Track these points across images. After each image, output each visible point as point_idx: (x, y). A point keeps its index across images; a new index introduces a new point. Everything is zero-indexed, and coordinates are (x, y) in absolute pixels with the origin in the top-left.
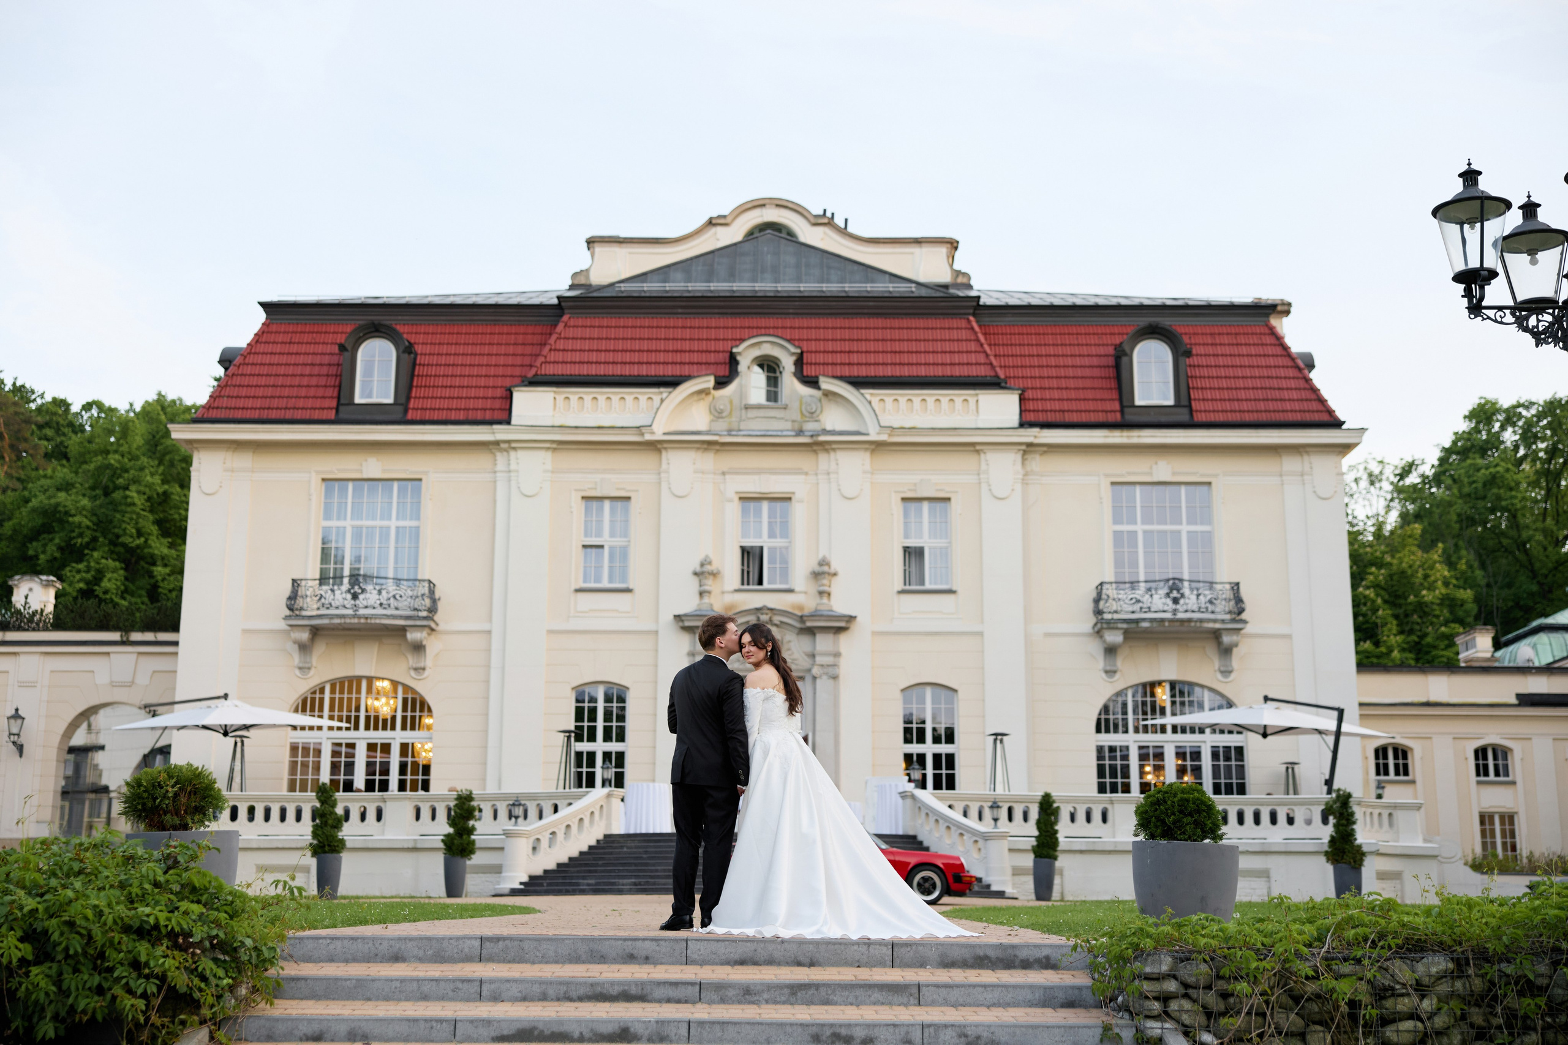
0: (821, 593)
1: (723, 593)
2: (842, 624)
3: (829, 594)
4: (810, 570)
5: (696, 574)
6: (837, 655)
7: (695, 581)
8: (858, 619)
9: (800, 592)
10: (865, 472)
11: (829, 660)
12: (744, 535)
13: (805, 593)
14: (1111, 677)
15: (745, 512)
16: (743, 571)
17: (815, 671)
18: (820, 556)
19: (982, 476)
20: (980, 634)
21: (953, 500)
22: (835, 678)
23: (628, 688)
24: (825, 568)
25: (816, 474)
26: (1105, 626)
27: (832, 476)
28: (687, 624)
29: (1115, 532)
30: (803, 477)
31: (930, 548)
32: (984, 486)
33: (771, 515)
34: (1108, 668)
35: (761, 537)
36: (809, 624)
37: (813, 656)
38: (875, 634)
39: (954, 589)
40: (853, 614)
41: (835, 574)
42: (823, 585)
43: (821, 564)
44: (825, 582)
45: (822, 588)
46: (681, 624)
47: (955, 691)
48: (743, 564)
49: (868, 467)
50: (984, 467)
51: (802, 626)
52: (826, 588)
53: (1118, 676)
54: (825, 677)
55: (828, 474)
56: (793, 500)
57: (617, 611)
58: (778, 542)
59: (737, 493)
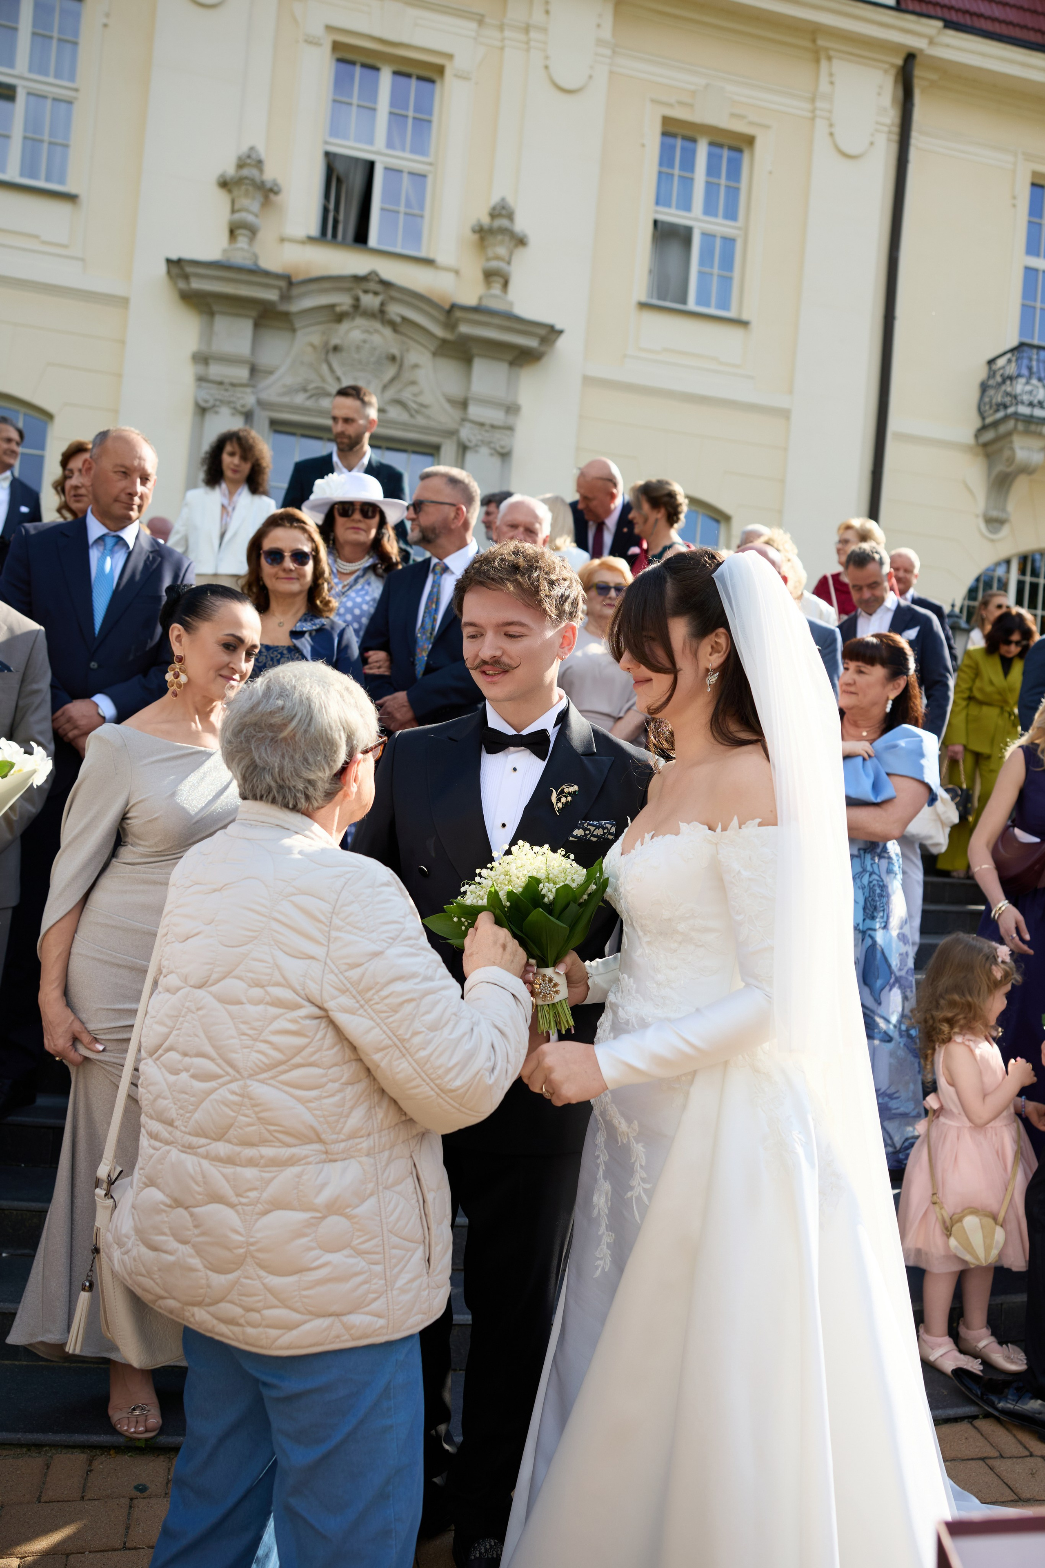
0: (489, 275)
1: (282, 240)
2: (532, 343)
3: (505, 284)
4: (472, 221)
5: (225, 184)
6: (512, 409)
7: (222, 199)
8: (561, 343)
9: (447, 269)
10: (600, 42)
11: (496, 416)
12: (335, 129)
13: (457, 272)
14: (995, 531)
15: (341, 84)
16: (326, 210)
17: (466, 433)
18: (495, 199)
19: (819, 104)
20: (785, 414)
21: (759, 144)
22: (505, 456)
23: (50, 416)
24: (504, 222)
25: (501, 28)
26: (1020, 426)
27: (533, 35)
28: (196, 284)
29: (1027, 269)
30: (474, 25)
31: (704, 234)
32: (821, 126)
33: (398, 100)
34: (994, 514)
35: (371, 142)
36: (464, 329)
37: (464, 404)
38: (588, 381)
39: (745, 317)
40: (558, 327)
41: (521, 241)
42: (498, 258)
43: (494, 214)
44: (502, 251)
45: (494, 264)
46: (182, 285)
47: (727, 518)
48: (327, 196)
49: (607, 33)
50: (824, 86)
51: (449, 336)
52: (501, 265)
53: (1005, 530)
54: (484, 451)
55: (527, 29)
56: (448, 73)
57: (36, 237)
58: (406, 160)
59: (329, 28)
